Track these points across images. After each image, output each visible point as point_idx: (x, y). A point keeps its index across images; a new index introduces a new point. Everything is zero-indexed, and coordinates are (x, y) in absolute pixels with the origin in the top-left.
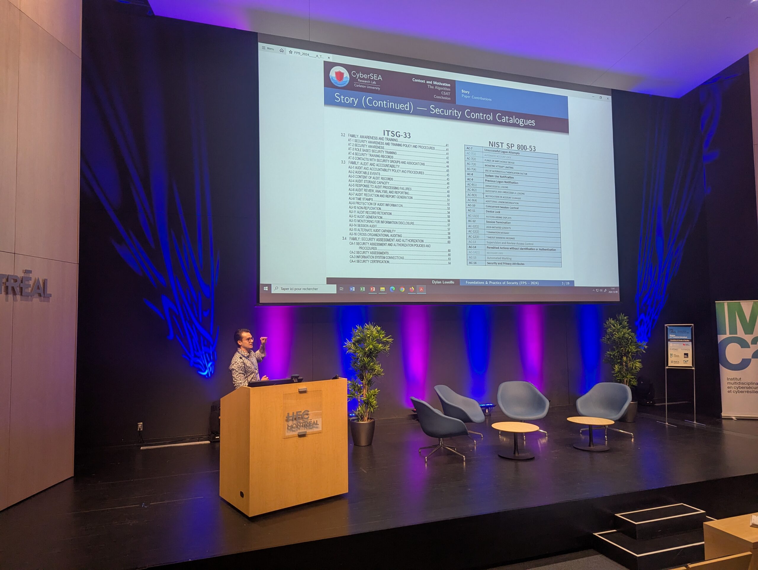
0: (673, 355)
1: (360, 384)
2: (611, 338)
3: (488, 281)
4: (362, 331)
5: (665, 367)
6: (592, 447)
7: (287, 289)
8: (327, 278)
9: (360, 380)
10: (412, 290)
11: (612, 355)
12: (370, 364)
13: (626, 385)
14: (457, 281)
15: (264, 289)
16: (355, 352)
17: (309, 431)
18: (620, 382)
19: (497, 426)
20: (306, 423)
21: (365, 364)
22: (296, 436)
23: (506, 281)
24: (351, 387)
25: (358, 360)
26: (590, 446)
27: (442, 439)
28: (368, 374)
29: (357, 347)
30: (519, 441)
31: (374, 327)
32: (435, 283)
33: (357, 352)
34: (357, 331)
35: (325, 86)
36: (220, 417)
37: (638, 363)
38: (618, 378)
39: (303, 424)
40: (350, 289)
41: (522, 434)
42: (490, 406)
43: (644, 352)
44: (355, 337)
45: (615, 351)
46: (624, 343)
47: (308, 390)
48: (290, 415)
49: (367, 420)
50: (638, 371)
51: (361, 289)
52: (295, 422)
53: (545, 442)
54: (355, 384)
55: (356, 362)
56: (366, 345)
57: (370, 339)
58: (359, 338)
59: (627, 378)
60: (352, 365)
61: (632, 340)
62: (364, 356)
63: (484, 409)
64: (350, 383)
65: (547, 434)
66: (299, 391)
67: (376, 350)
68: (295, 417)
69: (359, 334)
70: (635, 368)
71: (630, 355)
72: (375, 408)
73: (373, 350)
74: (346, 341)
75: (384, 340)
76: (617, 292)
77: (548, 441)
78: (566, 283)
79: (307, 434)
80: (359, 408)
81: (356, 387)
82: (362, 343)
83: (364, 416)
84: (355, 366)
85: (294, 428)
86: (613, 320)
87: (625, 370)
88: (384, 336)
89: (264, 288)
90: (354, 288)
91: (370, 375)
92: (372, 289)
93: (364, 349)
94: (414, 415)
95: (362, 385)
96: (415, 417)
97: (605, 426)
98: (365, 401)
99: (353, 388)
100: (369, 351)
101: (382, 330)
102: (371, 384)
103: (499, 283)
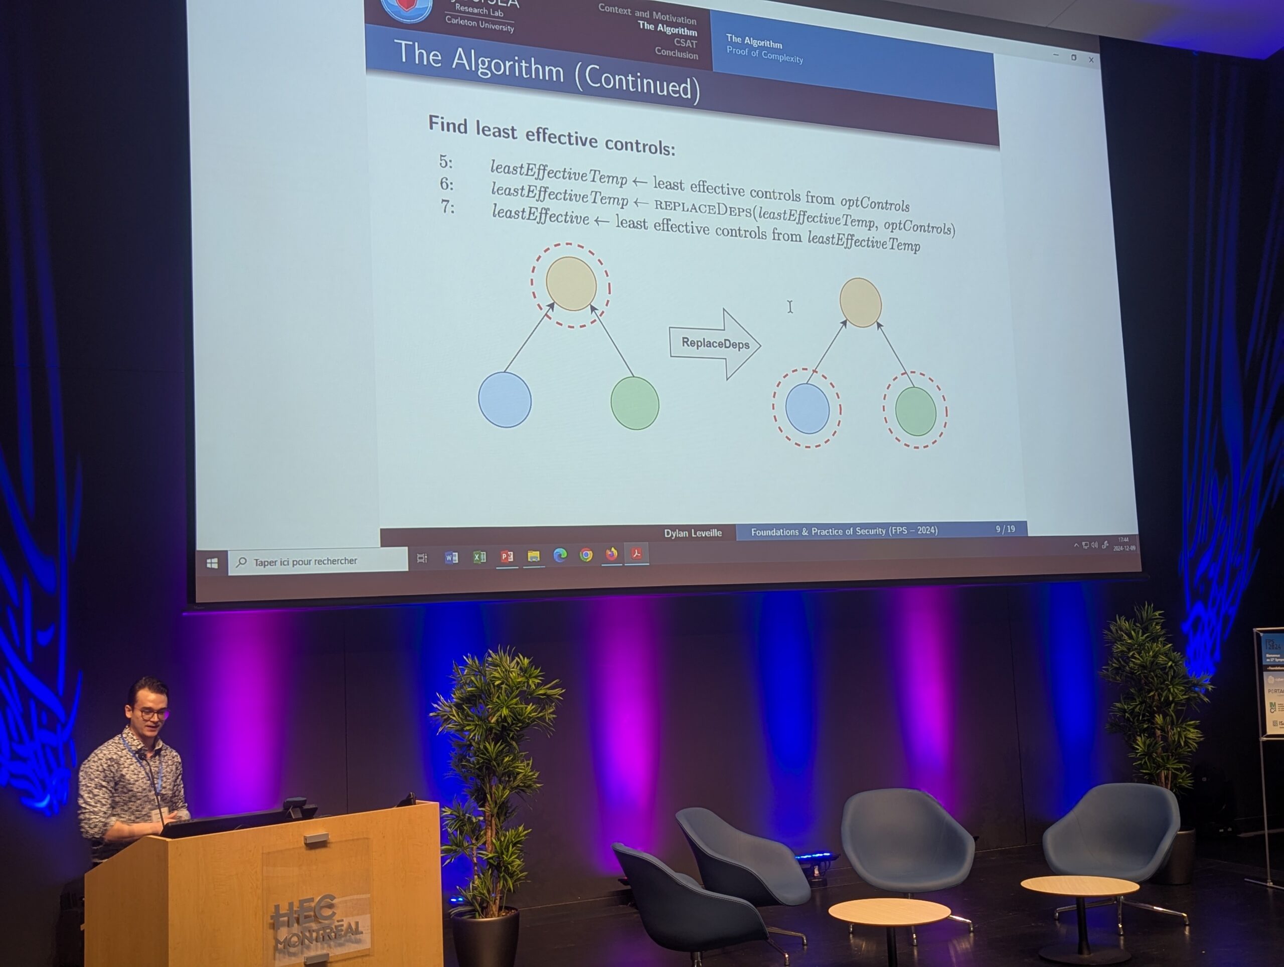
0: (1277, 705)
1: (478, 814)
2: (1124, 667)
3: (809, 526)
4: (480, 672)
5: (1258, 737)
6: (1086, 956)
7: (270, 563)
8: (382, 530)
9: (478, 803)
10: (613, 554)
11: (1127, 710)
12: (504, 759)
13: (1166, 787)
14: (729, 530)
15: (209, 566)
16: (462, 730)
17: (335, 951)
18: (1150, 782)
19: (843, 911)
20: (328, 931)
21: (489, 760)
23: (854, 526)
24: (453, 824)
25: (470, 749)
26: (1080, 952)
27: (699, 953)
28: (498, 787)
29: (466, 716)
30: (900, 949)
31: (513, 659)
32: (672, 536)
33: (468, 728)
34: (466, 671)
35: (367, 21)
36: (82, 927)
37: (1192, 730)
38: (1144, 771)
39: (318, 933)
40: (445, 558)
41: (906, 930)
42: (824, 858)
43: (1206, 699)
44: (462, 687)
45: (1134, 699)
46: (1155, 679)
47: (331, 838)
48: (281, 912)
49: (496, 913)
50: (1195, 751)
51: (477, 557)
52: (296, 928)
53: (967, 949)
54: (464, 815)
55: (465, 757)
56: (492, 709)
57: (501, 693)
58: (471, 691)
59: (1168, 769)
60: (453, 764)
61: (1174, 671)
62: (486, 739)
63: (808, 866)
64: (449, 813)
65: (971, 926)
66: (306, 844)
67: (519, 721)
68: (296, 916)
69: (473, 678)
70: (1186, 743)
71: (1173, 711)
72: (519, 879)
73: (509, 720)
74: (436, 700)
75: (541, 692)
76: (1133, 548)
77: (976, 943)
78: (1007, 529)
79: (331, 960)
80: (476, 882)
81: (465, 825)
82: (481, 703)
83: (488, 903)
84: (464, 766)
85: (294, 946)
86: (1127, 619)
87: (1160, 749)
88: (538, 683)
89: (206, 563)
90: (457, 554)
91: (504, 788)
92: (504, 556)
93: (485, 720)
94: (624, 892)
95: (481, 818)
96: (626, 898)
97: (1116, 897)
98: (491, 861)
99: (458, 827)
100: (500, 725)
101: (534, 667)
102: (505, 815)
103: (837, 532)
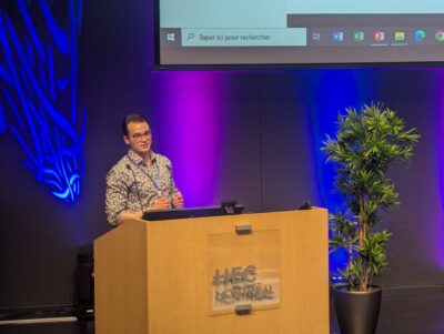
1: (353, 220)
4: (357, 120)
7: (210, 38)
8: (288, 15)
9: (354, 213)
12: (373, 183)
15: (169, 38)
16: (344, 161)
17: (255, 304)
20: (251, 290)
21: (363, 183)
22: (231, 313)
25: (348, 175)
28: (369, 203)
29: (347, 151)
31: (382, 112)
33: (348, 160)
34: (347, 119)
39: (244, 291)
40: (333, 37)
48: (220, 275)
49: (365, 289)
51: (357, 36)
52: (230, 286)
54: (344, 220)
55: (345, 180)
56: (366, 147)
57: (372, 136)
58: (350, 134)
60: (336, 184)
66: (237, 231)
67: (386, 156)
68: (230, 278)
72: (382, 268)
74: (326, 139)
75: (402, 137)
79: (253, 309)
80: (351, 267)
82: (357, 143)
83: (359, 282)
84: (344, 187)
85: (228, 297)
88: (400, 130)
90: (342, 34)
91: (373, 204)
92: (377, 36)
93: (361, 154)
95: (356, 223)
98: (362, 253)
99: (340, 228)
100: (371, 159)
101: (398, 118)
102: (373, 222)
